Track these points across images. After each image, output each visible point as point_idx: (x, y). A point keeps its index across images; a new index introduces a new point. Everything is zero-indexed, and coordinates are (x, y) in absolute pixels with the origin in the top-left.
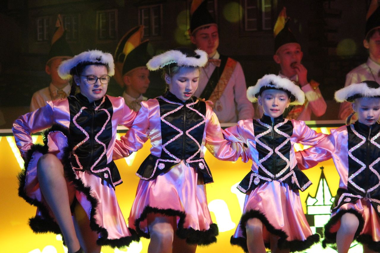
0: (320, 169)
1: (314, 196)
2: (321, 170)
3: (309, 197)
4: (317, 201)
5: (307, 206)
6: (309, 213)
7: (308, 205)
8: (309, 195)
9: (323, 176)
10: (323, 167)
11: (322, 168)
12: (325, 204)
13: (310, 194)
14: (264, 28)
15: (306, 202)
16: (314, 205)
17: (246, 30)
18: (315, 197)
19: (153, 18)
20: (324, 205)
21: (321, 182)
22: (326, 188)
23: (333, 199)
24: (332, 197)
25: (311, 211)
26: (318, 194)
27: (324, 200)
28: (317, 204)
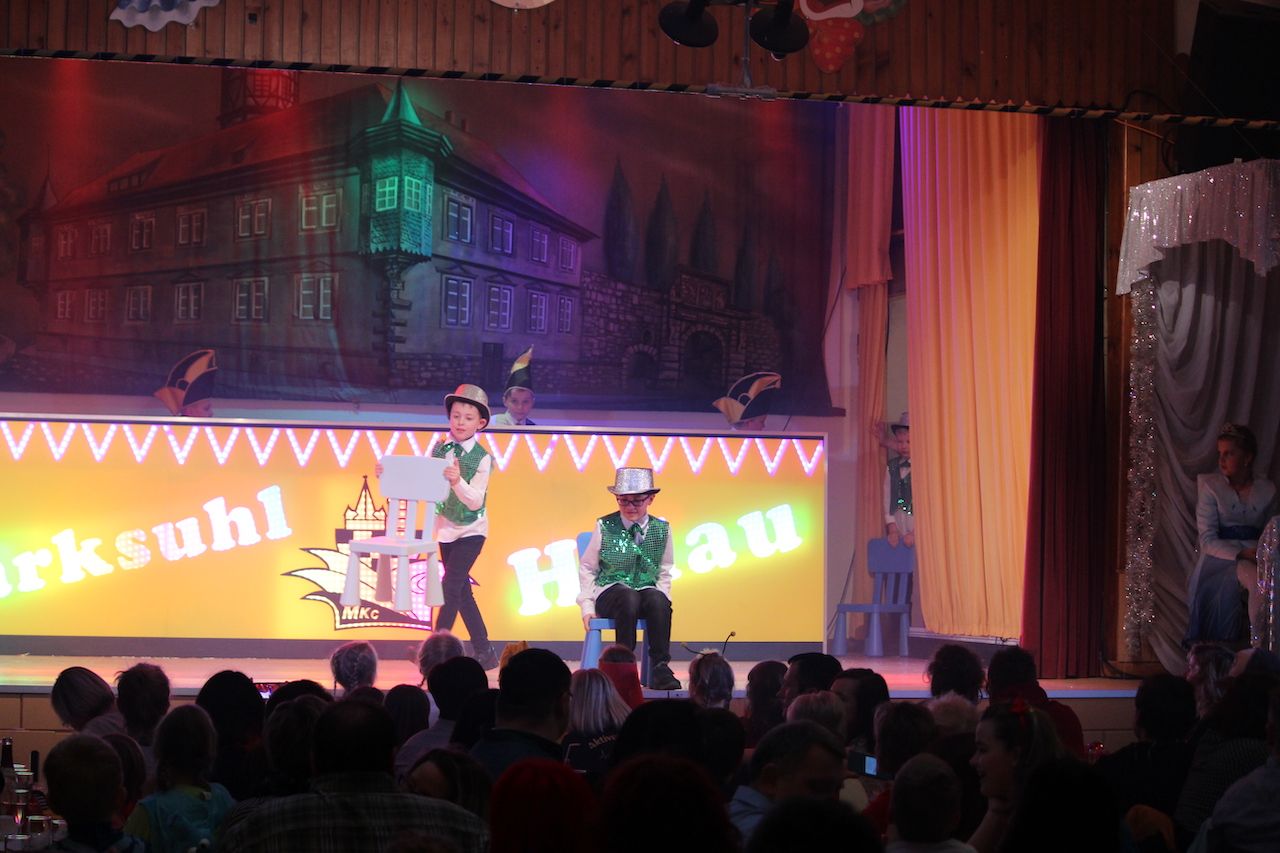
0: (361, 479)
1: (353, 508)
2: (364, 479)
3: (349, 510)
4: (358, 514)
5: (345, 520)
6: (347, 528)
8: (349, 508)
9: (366, 487)
10: (367, 475)
11: (365, 477)
12: (367, 518)
13: (350, 506)
14: (321, 317)
15: (345, 515)
16: (353, 519)
17: (301, 317)
18: (355, 511)
19: (192, 297)
20: (365, 519)
21: (364, 493)
22: (369, 500)
23: (377, 514)
24: (376, 511)
25: (350, 526)
26: (359, 506)
27: (366, 514)
28: (357, 518)
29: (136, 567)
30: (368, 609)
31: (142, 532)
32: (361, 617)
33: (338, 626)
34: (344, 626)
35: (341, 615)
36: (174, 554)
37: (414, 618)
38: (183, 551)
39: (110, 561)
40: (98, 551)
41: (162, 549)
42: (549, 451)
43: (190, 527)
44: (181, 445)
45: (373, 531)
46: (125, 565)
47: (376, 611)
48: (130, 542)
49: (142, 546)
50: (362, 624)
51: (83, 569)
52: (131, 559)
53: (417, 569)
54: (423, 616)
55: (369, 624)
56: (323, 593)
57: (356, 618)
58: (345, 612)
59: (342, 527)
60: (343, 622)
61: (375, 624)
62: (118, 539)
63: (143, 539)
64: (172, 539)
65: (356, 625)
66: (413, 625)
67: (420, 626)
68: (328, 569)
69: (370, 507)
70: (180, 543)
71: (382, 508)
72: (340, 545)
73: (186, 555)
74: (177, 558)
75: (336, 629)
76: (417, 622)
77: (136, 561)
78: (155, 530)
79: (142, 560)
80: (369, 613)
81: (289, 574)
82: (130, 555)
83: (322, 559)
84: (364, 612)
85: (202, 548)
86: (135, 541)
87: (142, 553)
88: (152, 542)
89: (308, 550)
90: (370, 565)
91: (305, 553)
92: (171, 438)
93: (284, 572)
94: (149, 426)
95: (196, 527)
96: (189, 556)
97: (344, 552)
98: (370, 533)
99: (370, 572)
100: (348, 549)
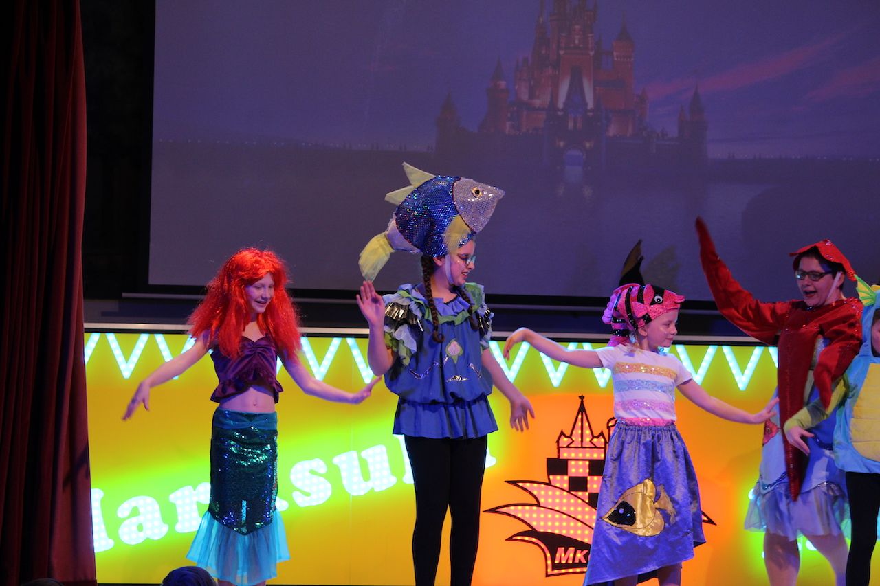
0: (578, 398)
1: (568, 434)
2: (580, 400)
3: (563, 436)
4: (573, 441)
5: (559, 448)
6: (561, 458)
7: (560, 445)
8: (562, 434)
9: (582, 409)
10: (584, 395)
11: (582, 398)
12: (584, 446)
13: (564, 431)
15: (558, 442)
16: (568, 447)
18: (570, 437)
20: (582, 447)
21: (580, 417)
22: (586, 424)
23: (595, 440)
24: (594, 437)
25: (565, 455)
26: (574, 432)
27: (582, 441)
28: (572, 445)
29: (314, 504)
30: (585, 552)
31: (322, 463)
32: (577, 561)
33: (549, 570)
34: (556, 572)
35: (553, 558)
36: (357, 488)
38: (370, 484)
41: (345, 482)
43: (377, 456)
45: (590, 460)
46: (301, 501)
48: (308, 474)
49: (322, 479)
50: (578, 569)
52: (308, 494)
56: (533, 533)
57: (571, 562)
58: (558, 555)
60: (555, 567)
62: (293, 470)
63: (323, 470)
64: (357, 471)
65: (571, 570)
68: (538, 505)
69: (587, 432)
70: (366, 475)
71: (602, 434)
72: (551, 477)
73: (372, 488)
74: (362, 493)
75: (547, 575)
77: (313, 496)
78: (336, 460)
79: (321, 495)
80: (586, 557)
81: (493, 511)
82: (307, 490)
83: (531, 494)
84: (579, 555)
85: (393, 480)
86: (312, 472)
87: (322, 487)
88: (333, 475)
89: (514, 483)
90: (587, 501)
91: (512, 487)
92: (356, 353)
93: (488, 509)
94: (330, 339)
95: (385, 457)
96: (377, 490)
97: (558, 485)
98: (587, 463)
99: (587, 509)
100: (562, 481)
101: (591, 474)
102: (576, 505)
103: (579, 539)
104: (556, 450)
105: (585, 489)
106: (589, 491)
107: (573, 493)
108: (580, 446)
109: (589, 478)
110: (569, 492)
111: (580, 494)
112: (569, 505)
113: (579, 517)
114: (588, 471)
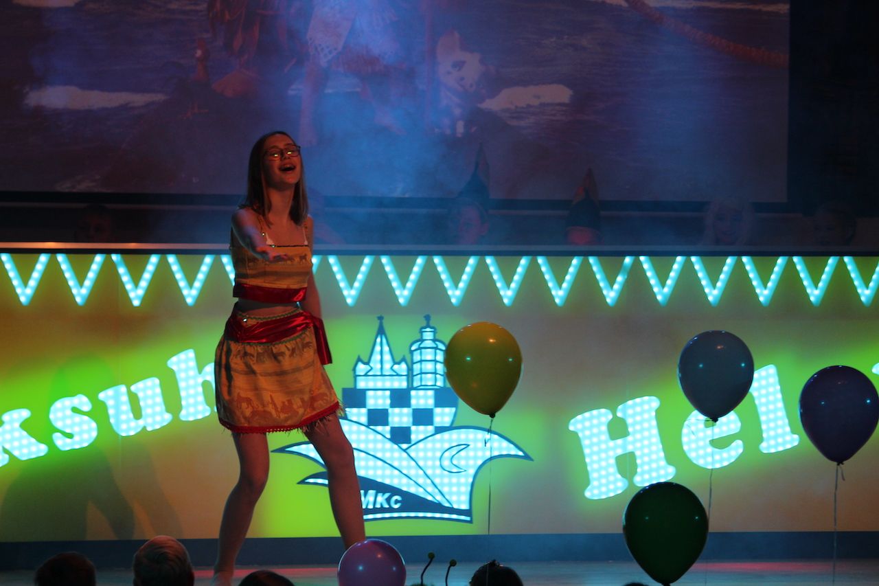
0: (376, 319)
1: (366, 361)
2: (379, 321)
3: (359, 363)
4: (372, 368)
6: (357, 387)
7: (357, 374)
8: (359, 360)
9: (381, 331)
10: (383, 315)
11: (381, 318)
12: (384, 373)
13: (362, 357)
15: (354, 370)
16: (366, 375)
18: (368, 363)
20: (382, 375)
21: (379, 340)
22: (386, 349)
23: (396, 367)
24: (395, 363)
25: (362, 384)
26: (373, 358)
27: (382, 368)
28: (370, 373)
29: (77, 447)
30: (387, 495)
31: (84, 399)
32: (378, 506)
36: (127, 427)
37: (447, 505)
38: (141, 423)
39: (40, 440)
40: (25, 425)
41: (112, 421)
42: (620, 279)
43: (149, 389)
44: (136, 280)
45: (391, 390)
46: (62, 443)
47: (398, 498)
48: (69, 412)
49: (86, 418)
50: (379, 516)
51: (5, 451)
52: (70, 436)
53: (450, 441)
54: (459, 502)
55: (387, 515)
57: (371, 506)
59: (351, 386)
61: (396, 515)
62: (53, 408)
63: (86, 408)
64: (126, 407)
65: (370, 516)
66: (446, 516)
67: (454, 516)
69: (387, 357)
70: (137, 413)
71: (404, 360)
72: (347, 410)
73: (144, 428)
74: (132, 433)
76: (451, 510)
77: (76, 438)
78: (102, 396)
79: (86, 436)
80: (388, 500)
81: (282, 450)
82: (68, 431)
84: (381, 499)
85: (168, 417)
86: (75, 410)
87: (85, 427)
88: (99, 413)
90: (388, 436)
92: (122, 270)
93: (275, 449)
94: (91, 255)
95: (158, 390)
96: (149, 429)
97: (354, 419)
98: (388, 393)
99: (389, 445)
100: (359, 415)
101: (393, 405)
102: (375, 441)
103: (379, 480)
104: (353, 379)
105: (385, 423)
106: (391, 425)
107: (372, 427)
108: (379, 374)
109: (390, 410)
110: (367, 426)
111: (379, 428)
112: (367, 441)
113: (379, 455)
114: (388, 402)
